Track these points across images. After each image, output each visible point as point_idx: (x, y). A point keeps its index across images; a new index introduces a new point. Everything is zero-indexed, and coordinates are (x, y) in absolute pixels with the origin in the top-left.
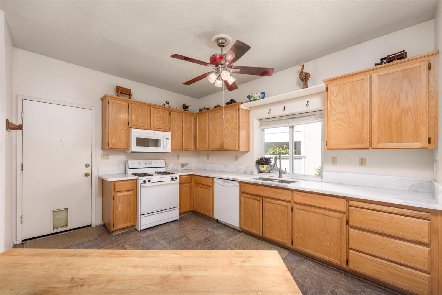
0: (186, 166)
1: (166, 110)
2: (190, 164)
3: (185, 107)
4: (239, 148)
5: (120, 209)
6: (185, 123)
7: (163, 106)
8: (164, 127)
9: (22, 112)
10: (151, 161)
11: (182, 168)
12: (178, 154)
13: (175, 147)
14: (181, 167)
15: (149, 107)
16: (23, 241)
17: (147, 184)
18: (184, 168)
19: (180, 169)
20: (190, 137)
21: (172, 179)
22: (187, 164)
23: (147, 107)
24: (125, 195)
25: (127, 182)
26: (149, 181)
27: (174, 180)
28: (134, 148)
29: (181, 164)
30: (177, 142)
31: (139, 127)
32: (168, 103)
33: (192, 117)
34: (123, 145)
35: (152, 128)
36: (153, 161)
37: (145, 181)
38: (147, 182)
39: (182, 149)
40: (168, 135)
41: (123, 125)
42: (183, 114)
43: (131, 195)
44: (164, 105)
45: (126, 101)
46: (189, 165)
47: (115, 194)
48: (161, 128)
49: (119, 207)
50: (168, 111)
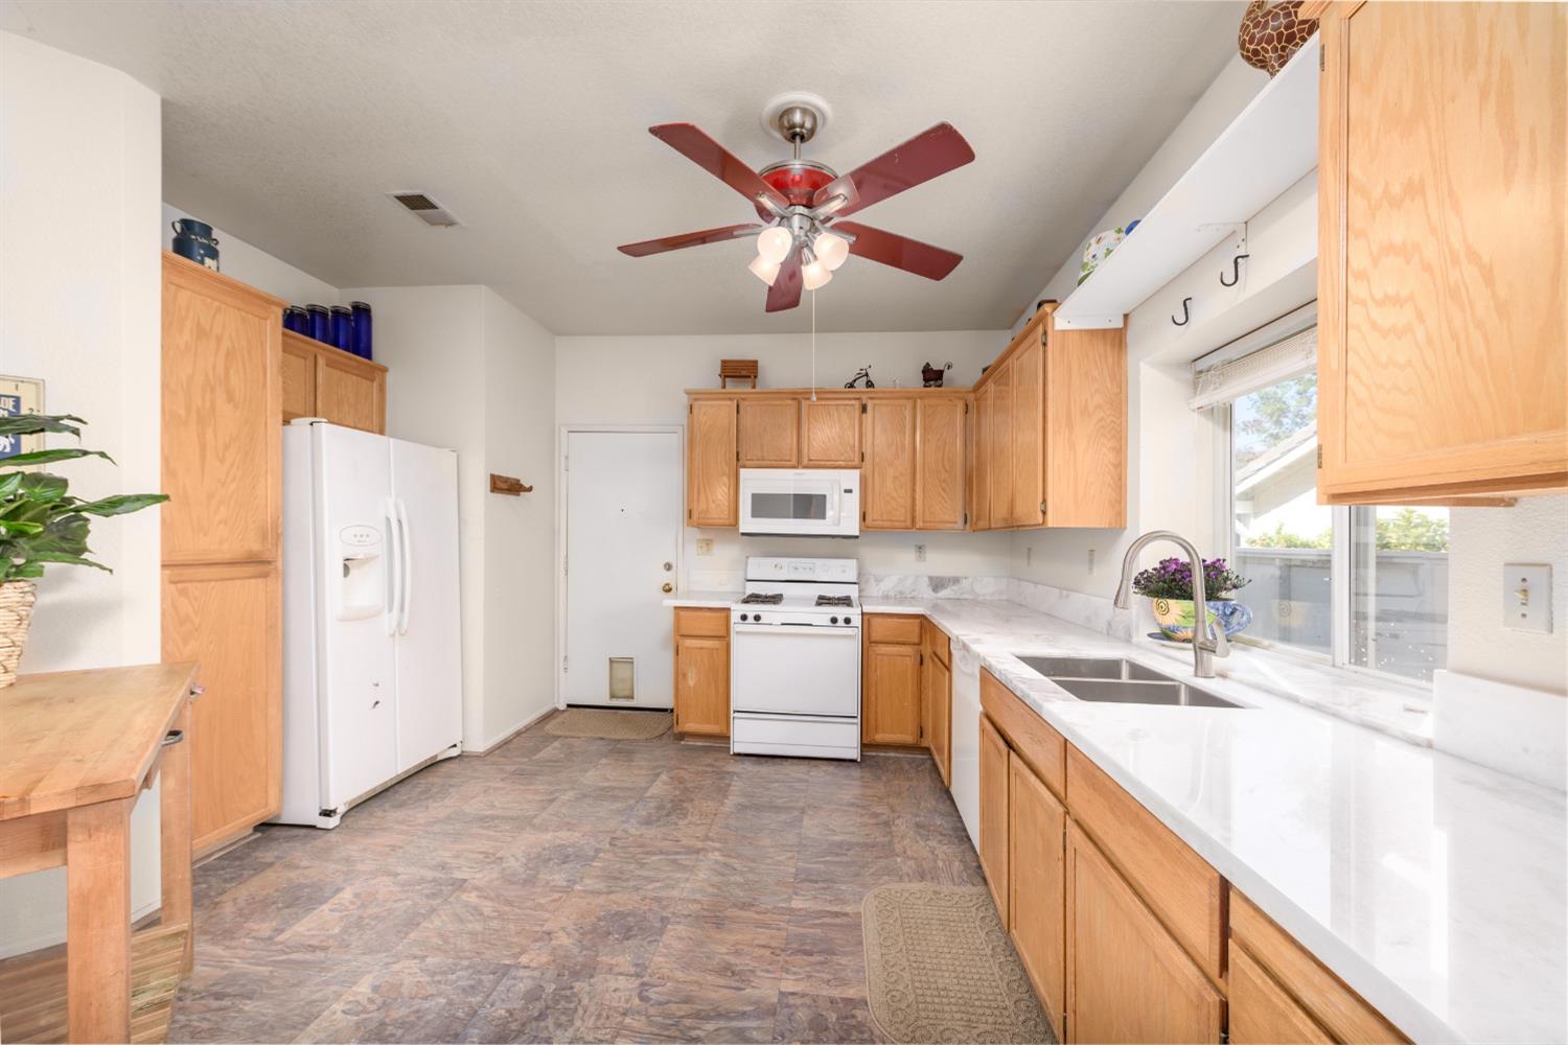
0: (955, 588)
1: (850, 399)
2: (970, 580)
3: (932, 376)
4: (1044, 513)
5: (691, 683)
6: (925, 429)
7: (847, 390)
8: (842, 454)
9: (567, 457)
10: (814, 560)
11: (933, 593)
12: (920, 544)
13: (885, 518)
14: (930, 589)
15: (793, 399)
16: (569, 706)
17: (750, 627)
18: (943, 593)
19: (925, 596)
20: (944, 481)
21: (834, 620)
22: (956, 580)
23: (790, 402)
24: (702, 648)
25: (708, 614)
26: (757, 618)
27: (838, 624)
28: (748, 523)
29: (931, 578)
30: (893, 498)
31: (764, 463)
32: (867, 375)
33: (956, 406)
34: (722, 516)
35: (805, 462)
36: (819, 562)
37: (744, 618)
38: (751, 619)
39: (909, 524)
40: (851, 478)
41: (724, 463)
42: (915, 401)
43: (717, 649)
44: (851, 386)
45: (732, 396)
46: (965, 584)
47: (681, 641)
48: (833, 458)
49: (690, 674)
50: (858, 399)
